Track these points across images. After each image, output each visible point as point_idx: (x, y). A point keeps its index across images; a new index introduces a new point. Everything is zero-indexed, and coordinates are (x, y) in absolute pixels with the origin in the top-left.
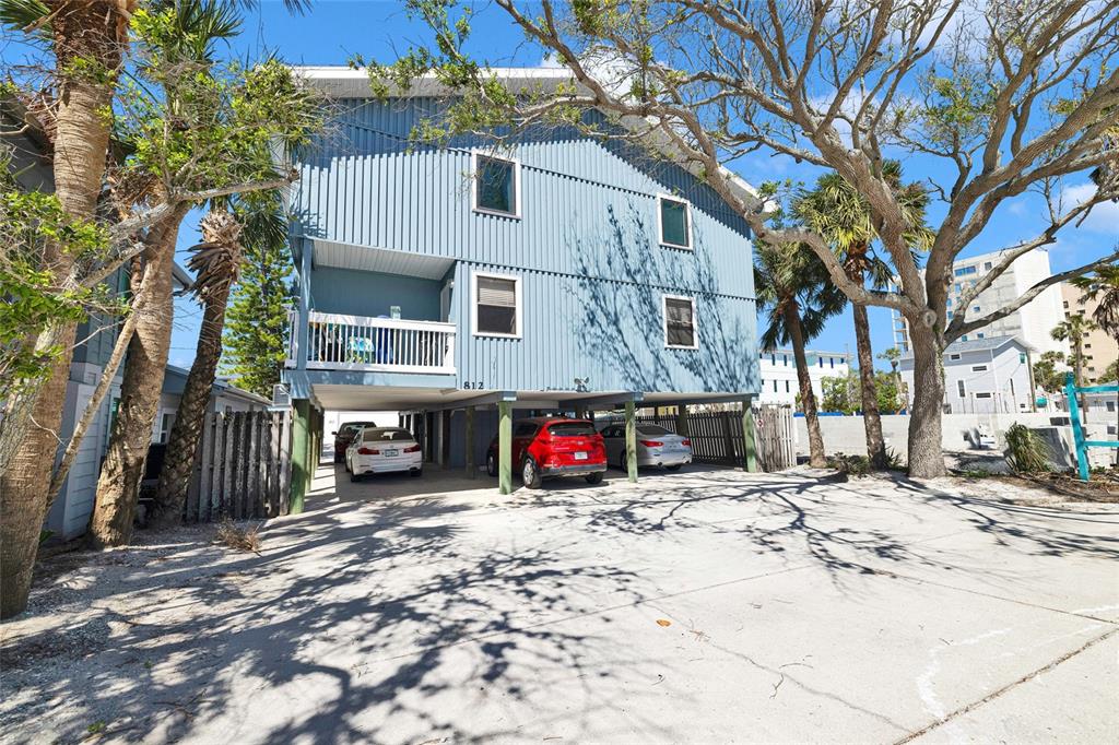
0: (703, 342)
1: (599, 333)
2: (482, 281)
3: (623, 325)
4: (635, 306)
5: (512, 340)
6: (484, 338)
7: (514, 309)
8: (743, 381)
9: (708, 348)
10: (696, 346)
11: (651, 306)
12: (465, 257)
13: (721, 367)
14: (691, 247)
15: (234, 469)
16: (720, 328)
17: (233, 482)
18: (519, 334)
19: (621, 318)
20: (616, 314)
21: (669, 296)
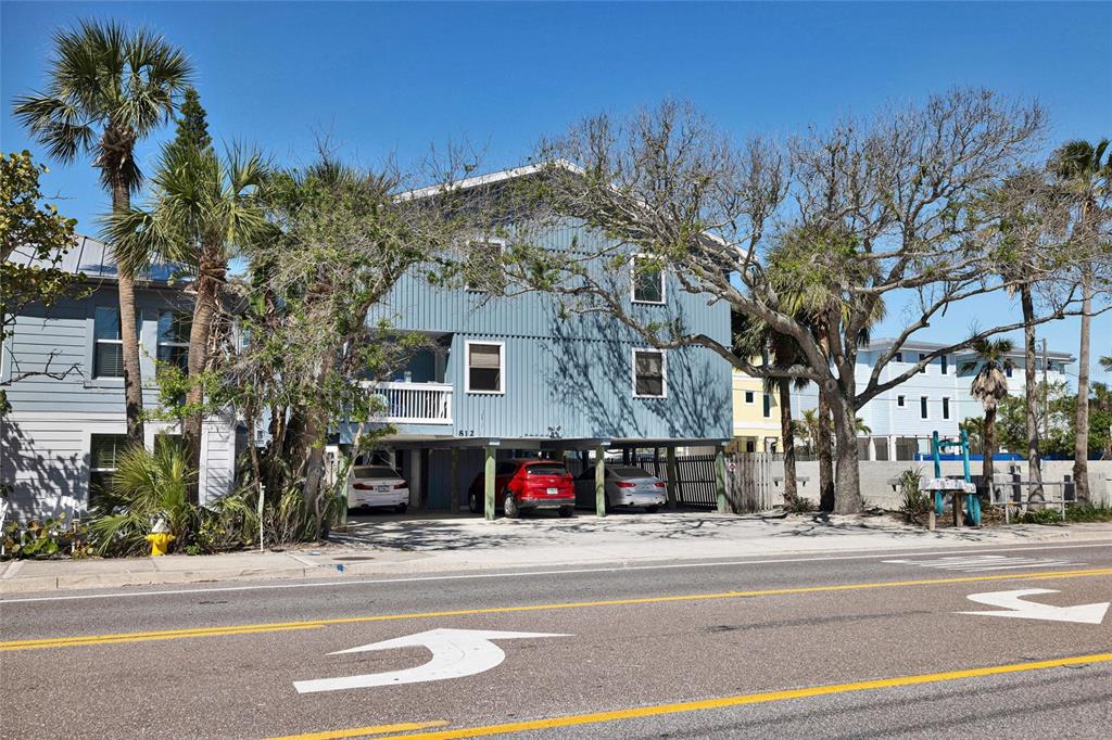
0: (672, 390)
1: (571, 383)
2: (473, 348)
3: (592, 375)
4: (605, 359)
5: (497, 395)
6: (475, 395)
7: (498, 370)
8: (712, 421)
9: (676, 395)
10: (665, 395)
11: (621, 359)
12: (460, 330)
13: (689, 411)
14: (664, 302)
16: (690, 376)
18: (503, 391)
19: (590, 369)
20: (586, 366)
21: (638, 350)
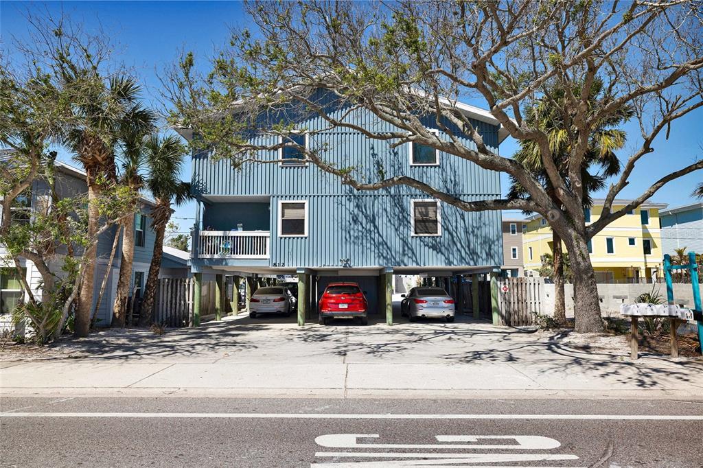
0: (447, 229)
1: (360, 228)
2: (285, 206)
3: (379, 222)
4: (388, 209)
5: (302, 238)
6: (285, 238)
7: (303, 220)
8: (484, 256)
9: (450, 233)
10: (439, 233)
11: (402, 208)
12: (275, 194)
13: (462, 246)
14: (438, 163)
15: (171, 304)
17: (171, 310)
18: (306, 234)
19: (377, 218)
20: (373, 216)
21: (417, 200)
